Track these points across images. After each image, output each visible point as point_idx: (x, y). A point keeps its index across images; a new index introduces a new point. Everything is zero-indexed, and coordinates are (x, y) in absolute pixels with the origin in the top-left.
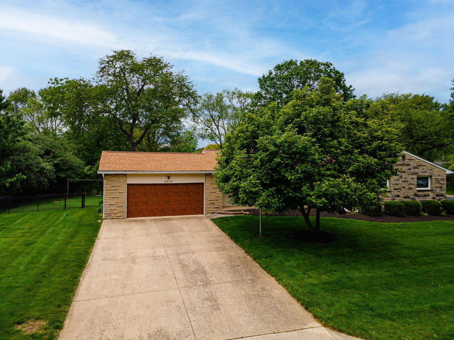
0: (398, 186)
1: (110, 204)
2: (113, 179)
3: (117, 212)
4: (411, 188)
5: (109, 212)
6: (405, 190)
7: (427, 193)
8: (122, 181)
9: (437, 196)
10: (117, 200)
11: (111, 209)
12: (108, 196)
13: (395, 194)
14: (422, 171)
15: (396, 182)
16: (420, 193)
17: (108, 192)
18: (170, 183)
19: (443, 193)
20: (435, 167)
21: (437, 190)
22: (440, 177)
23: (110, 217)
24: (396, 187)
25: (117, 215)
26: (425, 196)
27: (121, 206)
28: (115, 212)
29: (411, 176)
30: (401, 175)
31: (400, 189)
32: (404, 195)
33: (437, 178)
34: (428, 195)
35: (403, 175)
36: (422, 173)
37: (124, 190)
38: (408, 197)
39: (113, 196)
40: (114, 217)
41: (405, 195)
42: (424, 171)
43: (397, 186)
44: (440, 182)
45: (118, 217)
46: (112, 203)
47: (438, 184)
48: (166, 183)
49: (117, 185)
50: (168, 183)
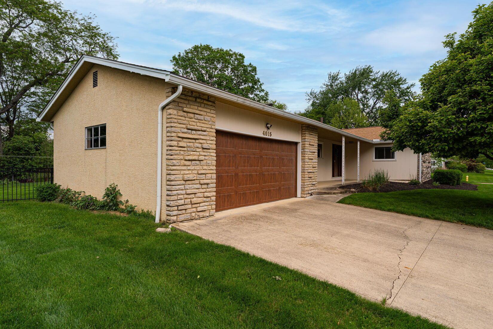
1: (186, 177)
2: (191, 110)
3: (199, 200)
5: (182, 202)
8: (209, 118)
10: (197, 168)
11: (189, 191)
12: (182, 157)
17: (181, 144)
18: (269, 137)
23: (188, 216)
25: (199, 209)
27: (208, 184)
28: (195, 200)
37: (211, 141)
39: (194, 158)
40: (193, 214)
45: (201, 214)
46: (191, 177)
48: (265, 136)
49: (200, 128)
50: (267, 137)
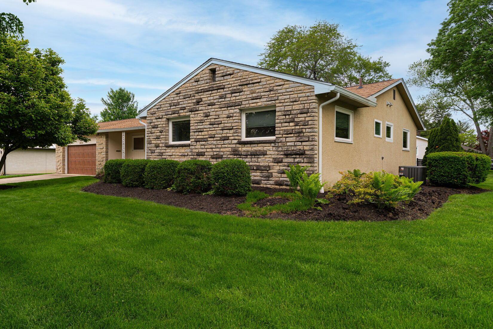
0: (203, 133)
4: (227, 138)
6: (215, 142)
7: (260, 148)
9: (287, 155)
13: (197, 151)
14: (251, 96)
15: (199, 127)
16: (244, 149)
19: (306, 148)
20: (283, 83)
21: (288, 139)
22: (297, 107)
24: (198, 137)
26: (255, 154)
29: (227, 112)
30: (207, 111)
31: (205, 140)
32: (212, 154)
33: (289, 108)
34: (264, 154)
35: (212, 110)
36: (251, 102)
38: (221, 157)
41: (215, 153)
42: (254, 95)
43: (200, 133)
44: (296, 120)
47: (292, 124)
